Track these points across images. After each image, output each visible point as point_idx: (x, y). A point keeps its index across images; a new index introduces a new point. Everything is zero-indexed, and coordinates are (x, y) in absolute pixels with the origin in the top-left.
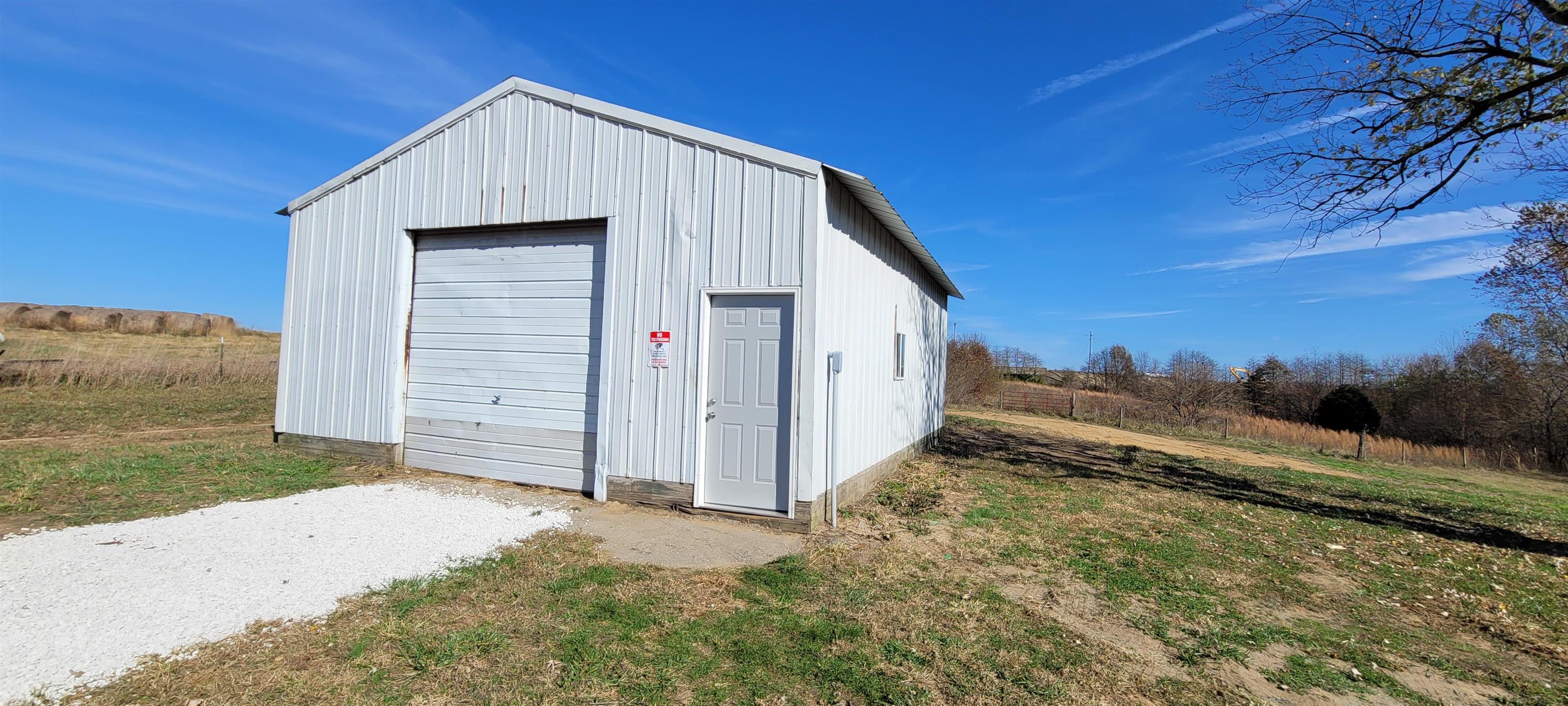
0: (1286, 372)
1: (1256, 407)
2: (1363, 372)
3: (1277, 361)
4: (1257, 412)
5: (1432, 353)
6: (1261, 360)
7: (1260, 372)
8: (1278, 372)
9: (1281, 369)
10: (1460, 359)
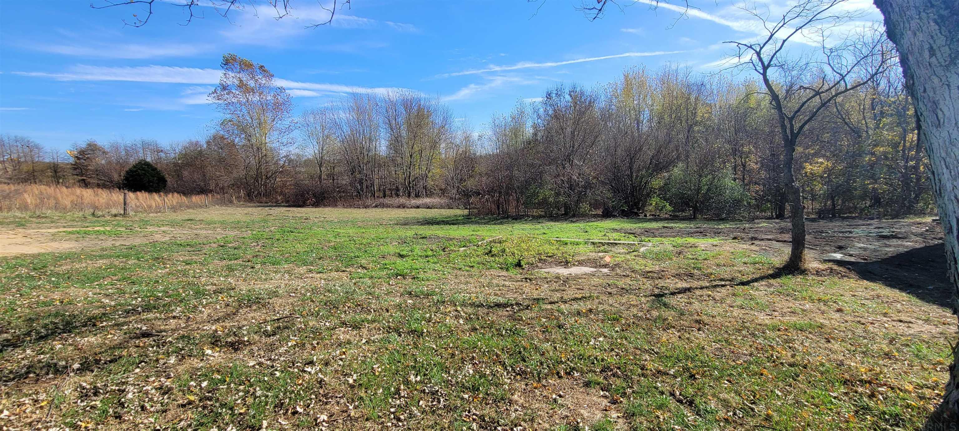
0: (104, 152)
1: (84, 180)
2: (158, 151)
3: (96, 145)
4: (85, 184)
5: (194, 140)
6: (83, 145)
7: (82, 152)
8: (97, 152)
9: (100, 150)
10: (208, 143)
